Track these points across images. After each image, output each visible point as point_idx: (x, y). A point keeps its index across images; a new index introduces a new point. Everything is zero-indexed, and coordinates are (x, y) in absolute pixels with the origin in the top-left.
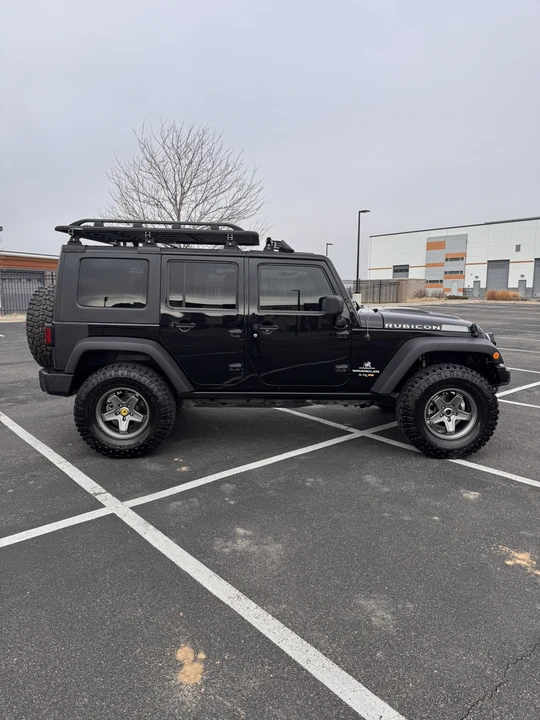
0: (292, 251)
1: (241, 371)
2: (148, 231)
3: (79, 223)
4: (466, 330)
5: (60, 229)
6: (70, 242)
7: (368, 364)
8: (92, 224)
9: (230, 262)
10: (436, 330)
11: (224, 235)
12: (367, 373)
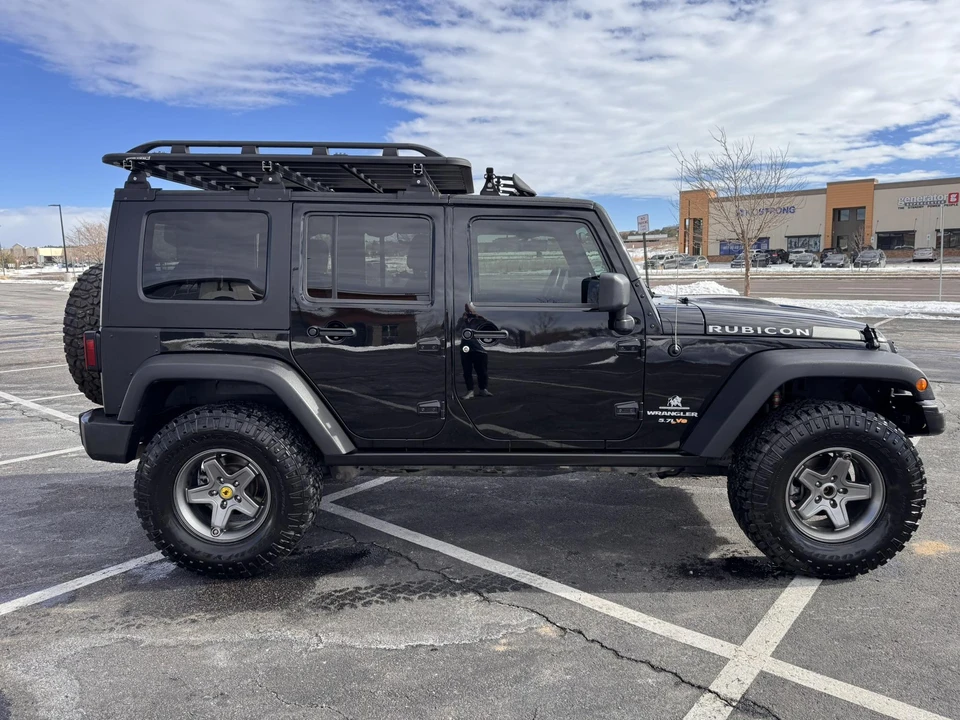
0: (532, 194)
1: (440, 415)
2: (267, 159)
3: (146, 148)
4: (855, 335)
5: (110, 160)
6: (129, 183)
7: (677, 401)
8: (167, 150)
9: (418, 216)
10: (803, 337)
11: (408, 164)
12: (674, 418)
